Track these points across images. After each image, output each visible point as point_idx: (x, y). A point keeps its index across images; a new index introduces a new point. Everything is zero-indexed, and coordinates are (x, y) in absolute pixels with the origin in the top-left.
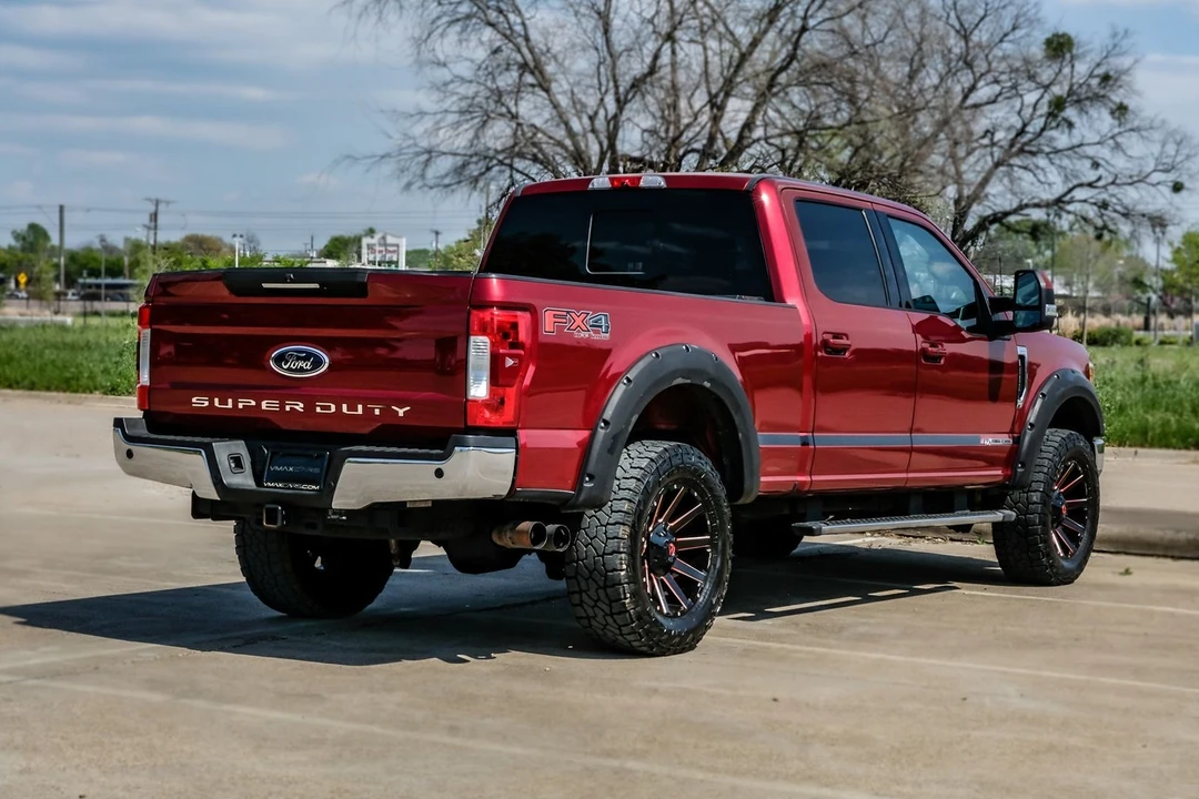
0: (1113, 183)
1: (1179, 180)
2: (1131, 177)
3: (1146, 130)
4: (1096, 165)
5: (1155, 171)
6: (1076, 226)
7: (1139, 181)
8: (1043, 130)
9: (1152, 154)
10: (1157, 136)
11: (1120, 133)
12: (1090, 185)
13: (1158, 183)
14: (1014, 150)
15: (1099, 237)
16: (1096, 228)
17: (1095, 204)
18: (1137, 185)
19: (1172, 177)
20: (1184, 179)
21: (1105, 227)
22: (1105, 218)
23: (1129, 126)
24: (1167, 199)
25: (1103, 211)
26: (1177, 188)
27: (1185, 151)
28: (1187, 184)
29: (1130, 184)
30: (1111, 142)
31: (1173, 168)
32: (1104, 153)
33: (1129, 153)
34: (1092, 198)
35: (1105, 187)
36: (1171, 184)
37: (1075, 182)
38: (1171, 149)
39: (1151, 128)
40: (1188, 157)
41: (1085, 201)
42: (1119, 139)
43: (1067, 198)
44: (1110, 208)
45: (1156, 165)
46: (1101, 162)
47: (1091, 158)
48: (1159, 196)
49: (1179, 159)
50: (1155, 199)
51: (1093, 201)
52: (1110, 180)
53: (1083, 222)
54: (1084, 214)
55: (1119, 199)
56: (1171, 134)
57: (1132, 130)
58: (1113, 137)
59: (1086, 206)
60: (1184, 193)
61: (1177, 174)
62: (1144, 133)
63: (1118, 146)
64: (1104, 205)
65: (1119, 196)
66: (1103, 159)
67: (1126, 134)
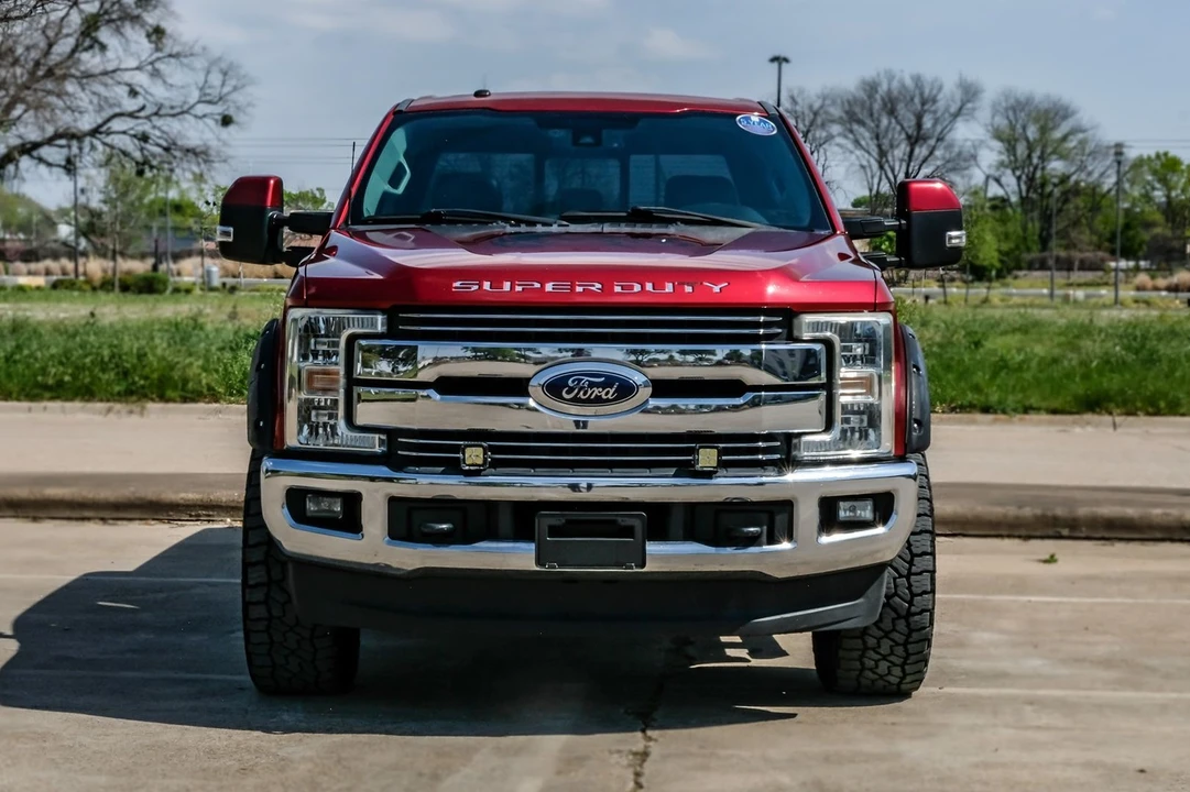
0: (156, 114)
1: (226, 113)
2: (172, 108)
3: (186, 56)
4: (133, 93)
5: (199, 102)
6: (115, 160)
7: (182, 113)
8: (74, 51)
9: (196, 84)
10: (199, 63)
11: (158, 59)
12: (131, 115)
13: (205, 116)
14: (40, 73)
15: (140, 173)
16: (137, 163)
17: (135, 136)
18: (181, 117)
19: (218, 109)
20: (232, 112)
21: (146, 162)
22: (146, 152)
23: (167, 51)
24: (214, 133)
25: (143, 144)
26: (226, 121)
27: (233, 82)
28: (235, 118)
29: (173, 116)
30: (150, 67)
31: (221, 99)
32: (141, 79)
33: (170, 81)
34: (132, 129)
35: (148, 118)
36: (219, 118)
37: (110, 112)
38: (216, 79)
39: (192, 55)
40: (235, 89)
41: (124, 133)
42: (158, 65)
43: (104, 129)
44: (151, 141)
45: (200, 97)
46: (138, 89)
47: (129, 85)
48: (207, 130)
49: (226, 90)
51: (132, 132)
52: (155, 109)
53: (122, 156)
54: (123, 148)
55: (163, 132)
56: (215, 62)
57: (170, 56)
58: (152, 63)
59: (126, 139)
60: (232, 128)
61: (225, 107)
62: (185, 61)
63: (156, 74)
64: (144, 138)
65: (165, 128)
66: (141, 86)
67: (166, 60)
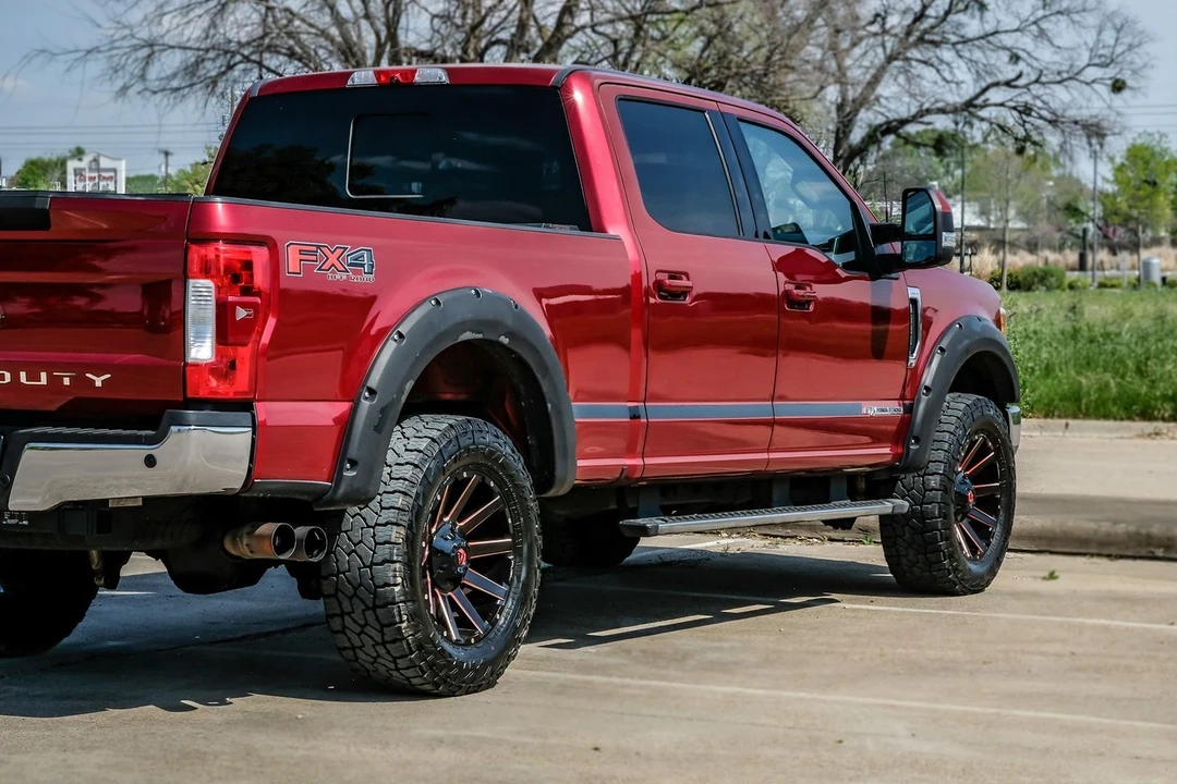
0: (1037, 81)
1: (1118, 77)
2: (1059, 73)
3: (1077, 12)
4: (1015, 58)
5: (1088, 65)
6: (992, 137)
7: (1070, 78)
8: (947, 13)
9: (1086, 44)
10: (1091, 19)
11: (1045, 17)
12: (1008, 84)
13: (1093, 81)
14: (912, 39)
15: (1020, 151)
16: (1016, 139)
17: (1015, 108)
18: (1066, 83)
19: (1111, 72)
20: (1126, 76)
21: (1027, 138)
22: (1028, 126)
23: (1056, 8)
24: (1104, 101)
25: (1024, 117)
26: (1118, 87)
27: (1127, 40)
28: (1130, 82)
29: (1059, 82)
30: (1034, 27)
31: (1112, 61)
32: (1025, 42)
33: (1057, 42)
34: (1011, 100)
35: (1027, 86)
36: (1109, 82)
37: (990, 80)
38: (1109, 36)
39: (1084, 10)
40: (1131, 47)
41: (1002, 105)
42: (1044, 25)
43: (979, 101)
44: (1034, 114)
45: (1091, 59)
46: (1021, 53)
47: (1009, 49)
48: (1094, 97)
49: (1119, 50)
50: (1091, 102)
51: (1012, 104)
52: (1033, 78)
53: (1000, 132)
54: (1001, 122)
55: (1043, 102)
56: (1110, 17)
57: (1059, 12)
58: (1035, 23)
59: (1004, 111)
60: (1126, 94)
61: (1117, 70)
62: (1076, 17)
63: (1042, 34)
64: (1026, 110)
65: (1045, 98)
66: (1024, 50)
67: (1053, 18)
